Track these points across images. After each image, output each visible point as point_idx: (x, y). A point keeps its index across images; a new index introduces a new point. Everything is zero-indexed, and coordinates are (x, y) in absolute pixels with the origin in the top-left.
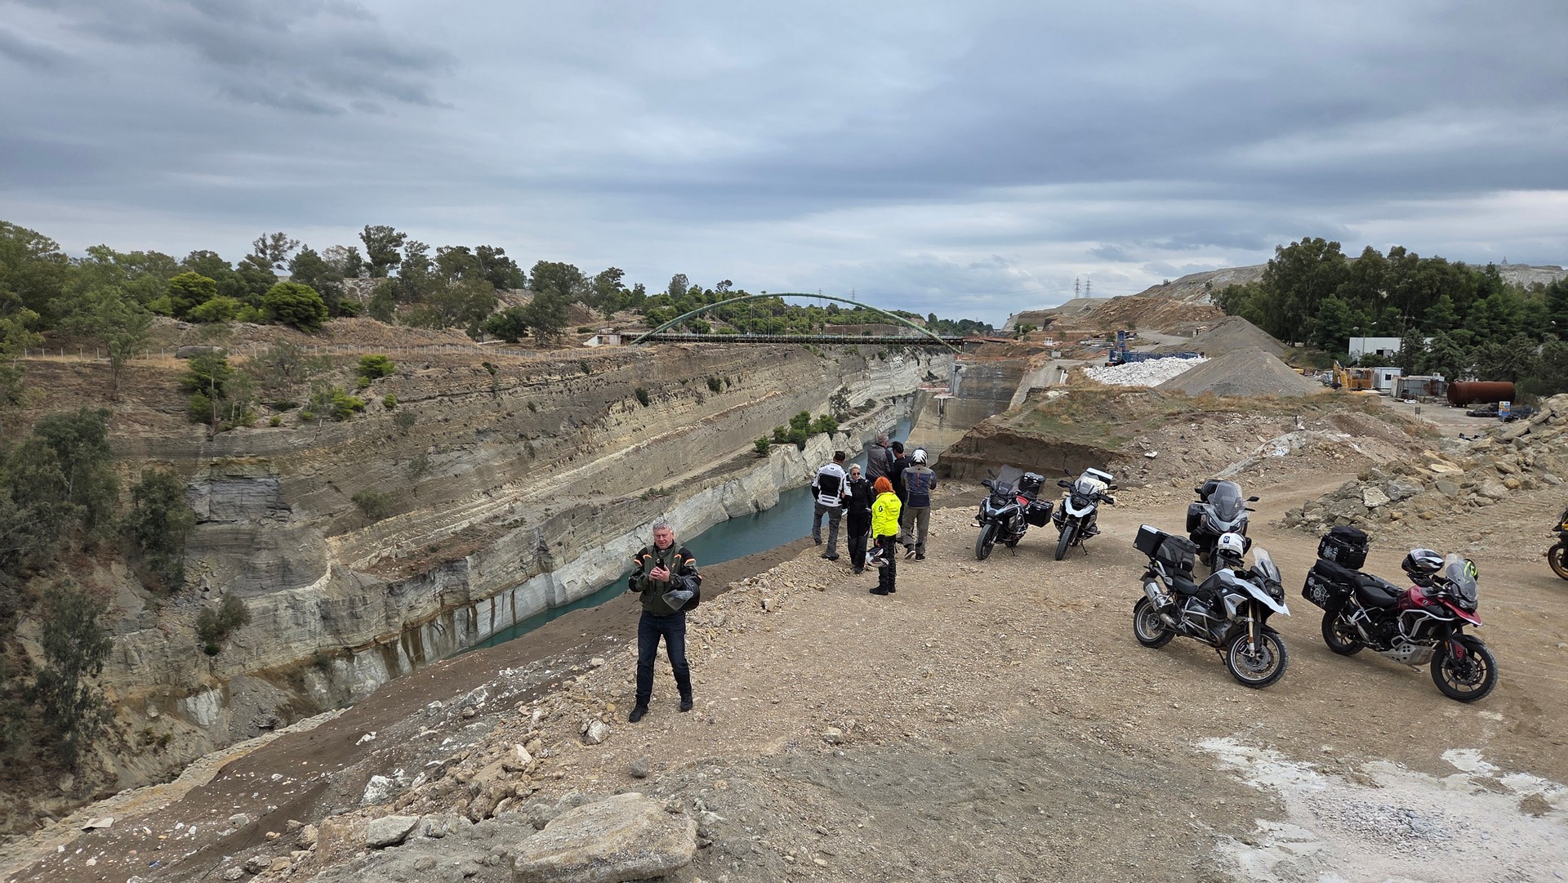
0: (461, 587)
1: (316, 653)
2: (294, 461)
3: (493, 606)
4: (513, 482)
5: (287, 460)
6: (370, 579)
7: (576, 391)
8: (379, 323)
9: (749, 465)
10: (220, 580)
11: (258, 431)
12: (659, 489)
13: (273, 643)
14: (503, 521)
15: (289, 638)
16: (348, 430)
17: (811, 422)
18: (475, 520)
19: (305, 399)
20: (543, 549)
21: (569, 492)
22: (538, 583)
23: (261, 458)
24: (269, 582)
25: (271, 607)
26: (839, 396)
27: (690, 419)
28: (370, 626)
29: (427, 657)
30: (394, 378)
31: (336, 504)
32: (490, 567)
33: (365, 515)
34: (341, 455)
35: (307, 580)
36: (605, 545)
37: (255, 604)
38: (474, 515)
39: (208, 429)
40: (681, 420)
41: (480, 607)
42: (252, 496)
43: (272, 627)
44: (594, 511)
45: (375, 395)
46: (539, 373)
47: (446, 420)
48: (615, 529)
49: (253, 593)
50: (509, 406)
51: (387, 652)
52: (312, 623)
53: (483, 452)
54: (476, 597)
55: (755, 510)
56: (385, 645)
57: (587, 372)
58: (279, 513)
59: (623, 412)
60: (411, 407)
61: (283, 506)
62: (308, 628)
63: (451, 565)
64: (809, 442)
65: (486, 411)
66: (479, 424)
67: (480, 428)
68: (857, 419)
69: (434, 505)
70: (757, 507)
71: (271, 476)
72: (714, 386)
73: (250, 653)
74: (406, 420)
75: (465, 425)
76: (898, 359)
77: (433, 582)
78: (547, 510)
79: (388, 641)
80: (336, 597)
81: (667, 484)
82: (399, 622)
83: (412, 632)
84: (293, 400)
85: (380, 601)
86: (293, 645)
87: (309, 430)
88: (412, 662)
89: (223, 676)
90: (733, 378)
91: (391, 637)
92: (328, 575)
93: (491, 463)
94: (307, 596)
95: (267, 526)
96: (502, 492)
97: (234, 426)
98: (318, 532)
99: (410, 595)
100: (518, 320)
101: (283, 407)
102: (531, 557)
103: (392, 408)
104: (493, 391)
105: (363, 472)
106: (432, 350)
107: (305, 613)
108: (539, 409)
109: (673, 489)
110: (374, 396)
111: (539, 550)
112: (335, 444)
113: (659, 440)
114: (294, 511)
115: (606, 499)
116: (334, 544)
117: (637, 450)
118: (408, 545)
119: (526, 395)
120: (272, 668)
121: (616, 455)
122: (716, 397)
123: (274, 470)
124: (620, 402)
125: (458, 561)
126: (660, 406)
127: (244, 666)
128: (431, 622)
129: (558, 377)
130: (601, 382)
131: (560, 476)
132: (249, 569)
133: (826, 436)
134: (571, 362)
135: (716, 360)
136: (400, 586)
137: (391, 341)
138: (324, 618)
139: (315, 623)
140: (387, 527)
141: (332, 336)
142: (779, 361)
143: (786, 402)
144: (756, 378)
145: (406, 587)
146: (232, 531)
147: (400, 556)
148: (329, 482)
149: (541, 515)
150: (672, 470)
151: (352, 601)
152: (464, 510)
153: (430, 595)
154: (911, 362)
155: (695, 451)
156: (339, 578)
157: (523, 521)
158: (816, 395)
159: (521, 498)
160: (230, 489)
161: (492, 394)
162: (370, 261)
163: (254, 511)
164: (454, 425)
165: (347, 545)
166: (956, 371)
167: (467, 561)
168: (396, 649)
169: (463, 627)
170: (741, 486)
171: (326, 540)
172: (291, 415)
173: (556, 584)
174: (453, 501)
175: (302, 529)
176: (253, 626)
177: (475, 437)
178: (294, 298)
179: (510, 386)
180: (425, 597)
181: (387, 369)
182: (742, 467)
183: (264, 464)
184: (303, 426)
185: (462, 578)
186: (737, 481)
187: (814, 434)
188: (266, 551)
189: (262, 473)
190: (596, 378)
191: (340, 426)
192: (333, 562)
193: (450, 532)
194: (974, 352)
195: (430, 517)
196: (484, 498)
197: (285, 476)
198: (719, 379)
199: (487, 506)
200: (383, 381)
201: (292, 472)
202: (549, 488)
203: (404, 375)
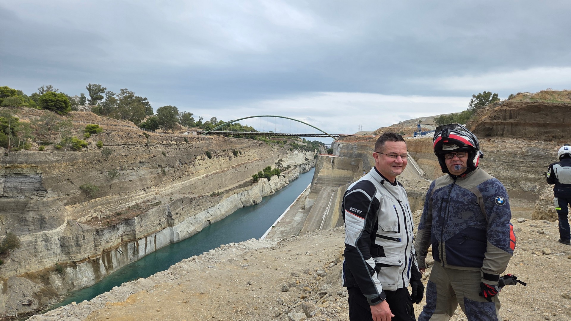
0: (132, 232)
1: (56, 264)
2: (50, 167)
3: (146, 242)
4: (155, 186)
5: (47, 167)
6: (87, 227)
8: (95, 114)
9: (251, 185)
10: (7, 226)
11: (33, 152)
12: (217, 193)
13: (33, 259)
14: (151, 203)
15: (42, 256)
16: (79, 156)
17: (271, 170)
18: (138, 202)
19: (59, 141)
20: (170, 216)
21: (180, 192)
22: (167, 231)
23: (32, 165)
24: (33, 227)
25: (33, 240)
26: (279, 162)
27: (227, 165)
28: (86, 250)
29: (114, 266)
30: (102, 134)
31: (71, 190)
32: (146, 223)
33: (85, 196)
34: (75, 167)
35: (53, 227)
36: (196, 216)
37: (25, 239)
38: (138, 199)
39: (5, 150)
40: (223, 166)
41: (140, 242)
42: (26, 184)
43: (33, 251)
44: (191, 200)
45: (93, 141)
46: (167, 140)
47: (126, 156)
48: (200, 208)
49: (24, 233)
50: (154, 152)
51: (94, 264)
52: (55, 249)
53: (142, 171)
54: (139, 237)
55: (253, 204)
56: (93, 260)
57: (187, 142)
58: (41, 193)
59: (201, 160)
60: (110, 148)
61: (43, 189)
62: (53, 251)
63: (127, 222)
64: (271, 178)
65: (144, 154)
66: (141, 159)
67: (141, 161)
68: (285, 172)
69: (119, 193)
70: (254, 202)
71: (37, 174)
72: (235, 154)
73: (20, 264)
74: (107, 153)
76: (297, 151)
77: (118, 229)
78: (171, 198)
79: (95, 258)
80: (69, 235)
81: (220, 191)
82: (101, 248)
83: (107, 254)
84: (52, 141)
85: (92, 238)
86: (44, 260)
87: (59, 154)
88: (107, 269)
89: (4, 277)
90: (242, 151)
91: (96, 256)
92: (65, 224)
93: (146, 176)
94: (53, 234)
95: (34, 199)
96: (150, 189)
97: (20, 149)
98: (61, 203)
99: (107, 235)
100: (155, 122)
101: (46, 144)
102: (164, 219)
103: (101, 147)
104: (147, 145)
105: (86, 176)
106: (118, 127)
107: (51, 243)
108: (167, 155)
109: (222, 193)
110: (92, 142)
111: (167, 216)
112: (72, 161)
113: (215, 173)
114: (49, 192)
115: (196, 196)
116: (69, 209)
117: (207, 176)
118: (106, 212)
119: (161, 149)
120: (32, 273)
121: (199, 178)
122: (236, 158)
123: (39, 171)
124: (200, 156)
125: (131, 219)
126: (215, 159)
127: (16, 271)
128: (117, 249)
129: (175, 143)
130: (192, 147)
131: (176, 185)
132: (23, 221)
133: (276, 176)
134: (180, 137)
135: (235, 143)
136: (102, 231)
137: (100, 122)
138: (61, 246)
139: (57, 249)
140: (96, 202)
141: (73, 117)
142: (258, 147)
143: (261, 163)
144: (250, 152)
145: (105, 231)
146: (15, 202)
147: (102, 217)
148: (68, 179)
149: (168, 200)
150: (220, 186)
151: (77, 238)
152: (134, 197)
153: (117, 235)
154: (301, 153)
155: (229, 179)
156: (71, 226)
157: (160, 203)
158: (271, 161)
159: (159, 193)
160: (15, 180)
161: (147, 146)
162: (90, 98)
163: (27, 192)
164: (129, 158)
165: (76, 210)
166: (338, 146)
167: (135, 220)
168: (99, 262)
169: (132, 252)
170: (248, 193)
171: (65, 207)
172: (50, 147)
173: (175, 232)
174: (128, 192)
175: (53, 201)
176: (22, 250)
177: (139, 165)
178: (55, 98)
179: (154, 144)
180: (114, 237)
181: (99, 131)
182: (248, 186)
183: (34, 168)
184: (56, 152)
185: (132, 228)
186: (246, 191)
187: (273, 175)
188: (33, 212)
189: (33, 172)
190: (190, 145)
191: (75, 153)
192: (68, 218)
193: (126, 206)
194: (343, 140)
195: (117, 199)
196: (142, 192)
197: (45, 174)
198: (237, 151)
199: (144, 195)
200: (97, 135)
201: (49, 173)
202: (171, 189)
203: (107, 133)
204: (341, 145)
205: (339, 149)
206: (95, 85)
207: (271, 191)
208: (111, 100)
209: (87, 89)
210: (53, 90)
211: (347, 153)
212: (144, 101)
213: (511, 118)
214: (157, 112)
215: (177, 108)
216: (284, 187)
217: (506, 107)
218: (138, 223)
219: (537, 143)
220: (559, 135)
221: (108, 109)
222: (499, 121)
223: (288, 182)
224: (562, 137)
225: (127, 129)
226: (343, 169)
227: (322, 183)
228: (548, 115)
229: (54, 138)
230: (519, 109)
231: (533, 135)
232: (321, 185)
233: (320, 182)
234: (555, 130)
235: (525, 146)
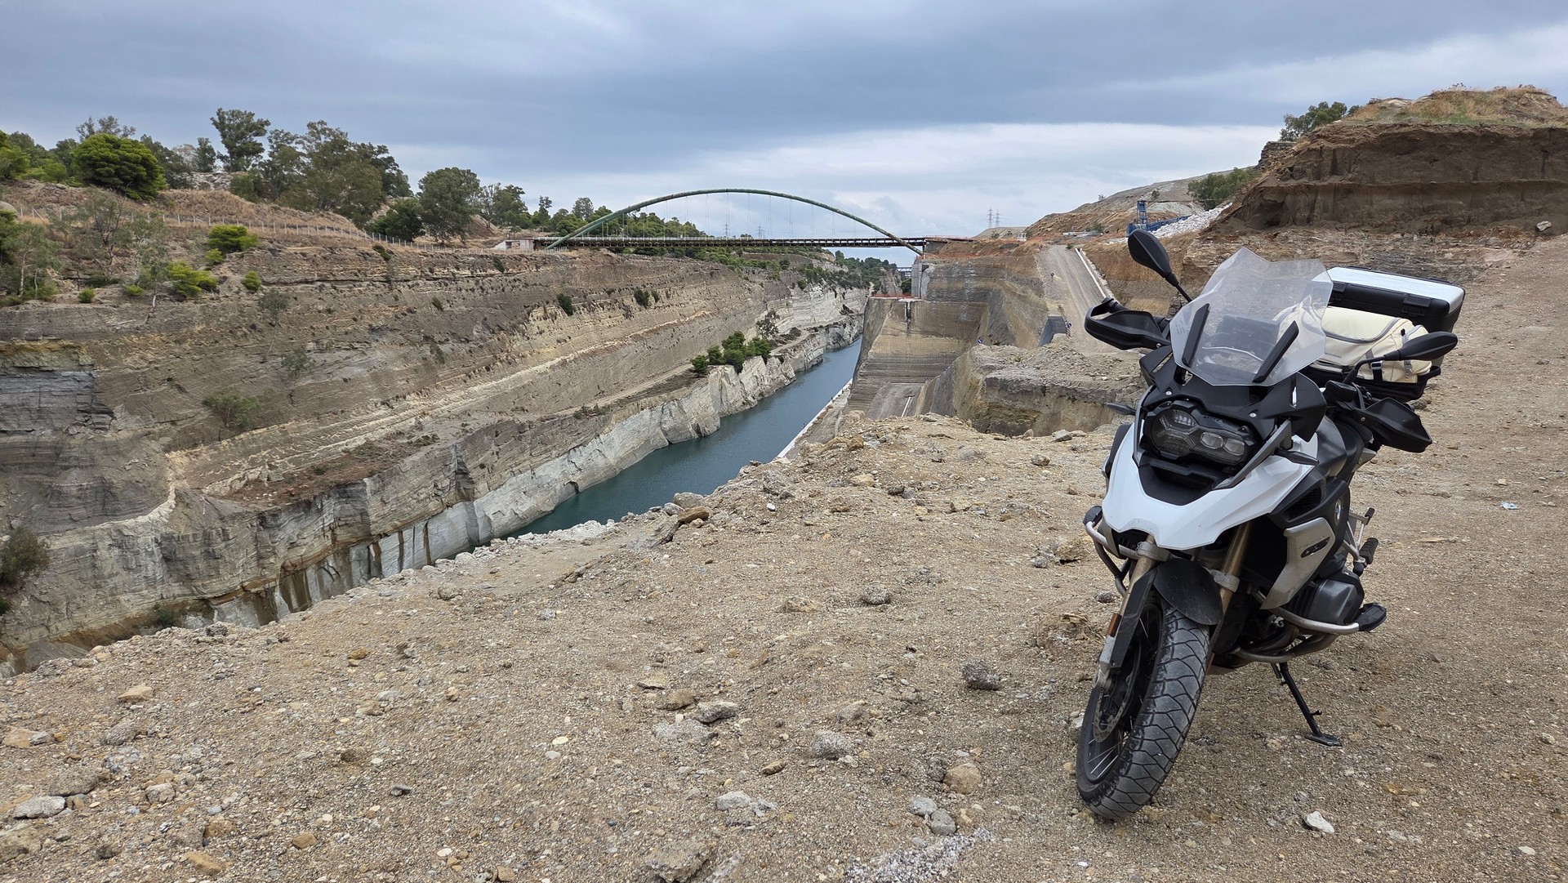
0: (358, 518)
1: (156, 607)
2: (115, 348)
3: (402, 543)
4: (419, 393)
5: (106, 347)
6: (232, 507)
7: (490, 291)
8: (237, 197)
9: (688, 384)
10: (10, 511)
11: (61, 306)
12: (593, 408)
13: (92, 596)
14: (408, 438)
15: (116, 588)
16: (194, 314)
17: (745, 343)
18: (373, 436)
19: (135, 273)
20: (462, 472)
21: (488, 407)
22: (457, 513)
23: (65, 343)
24: (83, 511)
25: (87, 546)
26: (767, 321)
27: (619, 333)
28: (235, 569)
30: (256, 252)
31: (179, 408)
32: (397, 493)
33: (222, 424)
34: (186, 346)
35: (136, 509)
36: (536, 470)
37: (62, 542)
38: (372, 430)
40: (609, 334)
41: (384, 544)
42: (56, 394)
43: (90, 574)
44: (521, 428)
45: (231, 273)
46: (445, 265)
47: (329, 311)
48: (546, 451)
49: (60, 528)
50: (409, 301)
52: (150, 567)
53: (379, 353)
54: (379, 531)
55: (696, 436)
56: (257, 594)
57: (502, 270)
58: (96, 419)
59: (545, 319)
60: (282, 290)
61: (101, 408)
62: (143, 573)
63: (343, 490)
64: (745, 365)
65: (381, 305)
66: (372, 319)
67: (374, 325)
68: (784, 347)
69: (318, 416)
70: (698, 431)
71: (81, 367)
72: (642, 300)
73: (56, 610)
74: (275, 305)
75: (355, 320)
76: (817, 289)
77: (320, 511)
78: (463, 425)
79: (261, 589)
80: (183, 530)
81: (601, 403)
82: (275, 562)
84: (116, 276)
85: (247, 535)
86: (123, 598)
87: (137, 309)
89: (15, 644)
90: (661, 292)
91: (264, 583)
92: (171, 501)
93: (390, 367)
94: (140, 529)
95: (79, 437)
96: (405, 403)
97: (25, 299)
98: (154, 445)
99: (290, 528)
100: (412, 216)
101: (101, 283)
102: (447, 482)
103: (256, 290)
104: (388, 281)
105: (218, 369)
106: (305, 232)
107: (137, 553)
108: (446, 307)
109: (607, 408)
110: (229, 274)
111: (456, 473)
112: (176, 330)
113: (587, 354)
114: (118, 415)
115: (534, 417)
116: (178, 460)
117: (564, 363)
118: (285, 466)
120: (92, 630)
121: (541, 368)
122: (644, 311)
123: (86, 359)
124: (541, 308)
125: (353, 484)
126: (586, 316)
127: (48, 628)
128: (320, 563)
129: (467, 272)
130: (517, 284)
131: (476, 388)
132: (53, 495)
133: (760, 360)
134: (482, 256)
135: (642, 271)
136: (275, 515)
137: (252, 218)
138: (166, 559)
139: (153, 567)
140: (254, 441)
141: (172, 206)
142: (706, 280)
143: (716, 323)
144: (684, 295)
145: (283, 517)
146: (27, 445)
147: (274, 479)
148: (169, 380)
149: (457, 430)
150: (602, 389)
151: (207, 536)
152: (359, 423)
153: (317, 528)
154: (829, 293)
155: (626, 369)
156: (187, 505)
157: (435, 438)
158: (743, 319)
159: (430, 412)
160: (20, 385)
161: (387, 285)
162: (225, 152)
163: (59, 416)
164: (339, 317)
165: (198, 462)
166: (923, 271)
167: (365, 485)
168: (273, 599)
169: (364, 570)
170: (681, 408)
171: (167, 455)
172: (110, 290)
173: (479, 515)
174: (342, 412)
175: (131, 440)
176: (59, 571)
177: (368, 335)
178: (117, 153)
179: (408, 277)
180: (310, 531)
181: (248, 242)
182: (680, 387)
183: (70, 350)
184: (129, 304)
185: (359, 506)
186: (676, 402)
187: (749, 356)
188: (78, 470)
189: (67, 363)
190: (513, 278)
191: (183, 308)
192: (179, 484)
193: (340, 450)
194: (938, 253)
195: (312, 430)
196: (383, 411)
197: (102, 368)
198: (647, 293)
199: (387, 419)
200: (242, 256)
201: (113, 363)
202: (464, 401)
203: (270, 250)
204: (932, 268)
205: (926, 279)
206: (235, 114)
207: (745, 399)
208: (285, 156)
209: (215, 123)
210: (119, 131)
211: (949, 291)
212: (379, 157)
213: (1334, 171)
214: (421, 187)
215: (475, 175)
216: (782, 389)
217: (1323, 142)
218: (374, 493)
219: (1398, 240)
220: (1462, 216)
221: (279, 182)
222: (1304, 181)
223: (792, 374)
224: (1469, 221)
225: (330, 238)
226: (937, 334)
227: (879, 375)
228: (1435, 161)
229: (123, 267)
230: (1358, 147)
231: (1391, 217)
232: (877, 380)
233: (876, 371)
234: (1451, 201)
235: (1367, 249)
